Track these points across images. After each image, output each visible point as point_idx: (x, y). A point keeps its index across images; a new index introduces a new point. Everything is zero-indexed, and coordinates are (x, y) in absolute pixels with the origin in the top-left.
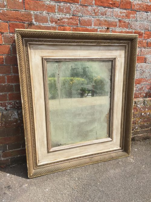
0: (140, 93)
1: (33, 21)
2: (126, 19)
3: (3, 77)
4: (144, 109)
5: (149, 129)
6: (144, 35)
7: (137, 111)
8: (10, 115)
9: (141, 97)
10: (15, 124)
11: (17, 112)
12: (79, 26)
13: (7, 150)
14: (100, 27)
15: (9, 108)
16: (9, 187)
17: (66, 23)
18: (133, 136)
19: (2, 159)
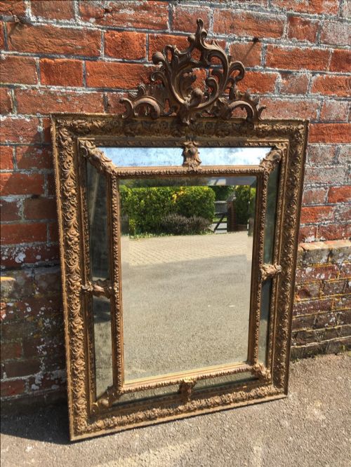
0: (346, 227)
1: (29, 11)
2: (311, 15)
7: (335, 275)
9: (346, 236)
12: (169, 30)
14: (233, 36)
17: (130, 21)
18: (322, 342)
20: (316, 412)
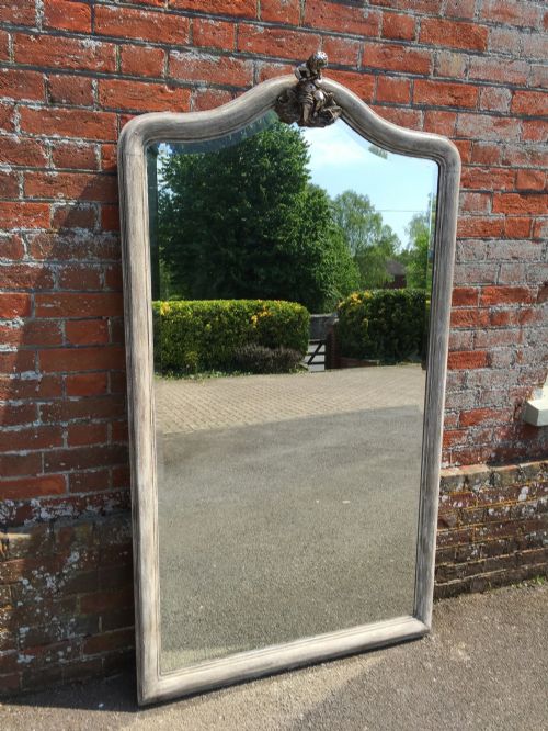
0: (481, 450)
3: (102, 428)
4: (492, 497)
5: (512, 555)
6: (479, 296)
7: (473, 503)
8: (115, 530)
9: (482, 460)
13: (98, 630)
18: (465, 579)
19: (84, 658)
20: (461, 653)
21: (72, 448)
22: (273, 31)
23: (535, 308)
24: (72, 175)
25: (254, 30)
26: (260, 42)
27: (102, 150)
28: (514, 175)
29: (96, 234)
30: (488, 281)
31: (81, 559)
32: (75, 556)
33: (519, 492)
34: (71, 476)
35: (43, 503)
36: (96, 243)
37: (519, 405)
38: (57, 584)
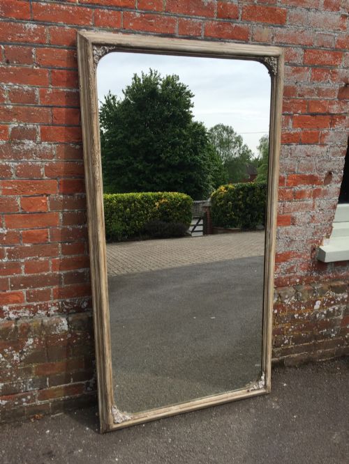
0: (290, 278)
3: (46, 262)
4: (297, 307)
5: (311, 343)
6: (286, 180)
7: (284, 310)
8: (55, 325)
9: (290, 284)
10: (62, 339)
11: (67, 319)
13: (47, 386)
15: (53, 313)
16: (50, 454)
18: (280, 358)
19: (38, 402)
21: (27, 275)
22: (146, 15)
23: (323, 188)
24: (21, 107)
25: (134, 15)
26: (138, 23)
27: (40, 91)
28: (306, 104)
29: (37, 144)
30: (291, 171)
31: (35, 342)
32: (30, 341)
33: (314, 304)
34: (27, 292)
35: (11, 309)
36: (38, 149)
37: (314, 249)
38: (20, 357)
